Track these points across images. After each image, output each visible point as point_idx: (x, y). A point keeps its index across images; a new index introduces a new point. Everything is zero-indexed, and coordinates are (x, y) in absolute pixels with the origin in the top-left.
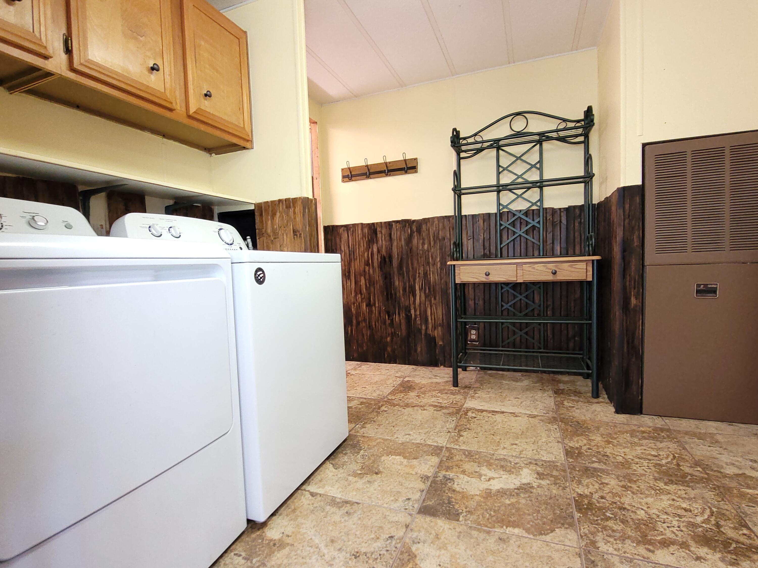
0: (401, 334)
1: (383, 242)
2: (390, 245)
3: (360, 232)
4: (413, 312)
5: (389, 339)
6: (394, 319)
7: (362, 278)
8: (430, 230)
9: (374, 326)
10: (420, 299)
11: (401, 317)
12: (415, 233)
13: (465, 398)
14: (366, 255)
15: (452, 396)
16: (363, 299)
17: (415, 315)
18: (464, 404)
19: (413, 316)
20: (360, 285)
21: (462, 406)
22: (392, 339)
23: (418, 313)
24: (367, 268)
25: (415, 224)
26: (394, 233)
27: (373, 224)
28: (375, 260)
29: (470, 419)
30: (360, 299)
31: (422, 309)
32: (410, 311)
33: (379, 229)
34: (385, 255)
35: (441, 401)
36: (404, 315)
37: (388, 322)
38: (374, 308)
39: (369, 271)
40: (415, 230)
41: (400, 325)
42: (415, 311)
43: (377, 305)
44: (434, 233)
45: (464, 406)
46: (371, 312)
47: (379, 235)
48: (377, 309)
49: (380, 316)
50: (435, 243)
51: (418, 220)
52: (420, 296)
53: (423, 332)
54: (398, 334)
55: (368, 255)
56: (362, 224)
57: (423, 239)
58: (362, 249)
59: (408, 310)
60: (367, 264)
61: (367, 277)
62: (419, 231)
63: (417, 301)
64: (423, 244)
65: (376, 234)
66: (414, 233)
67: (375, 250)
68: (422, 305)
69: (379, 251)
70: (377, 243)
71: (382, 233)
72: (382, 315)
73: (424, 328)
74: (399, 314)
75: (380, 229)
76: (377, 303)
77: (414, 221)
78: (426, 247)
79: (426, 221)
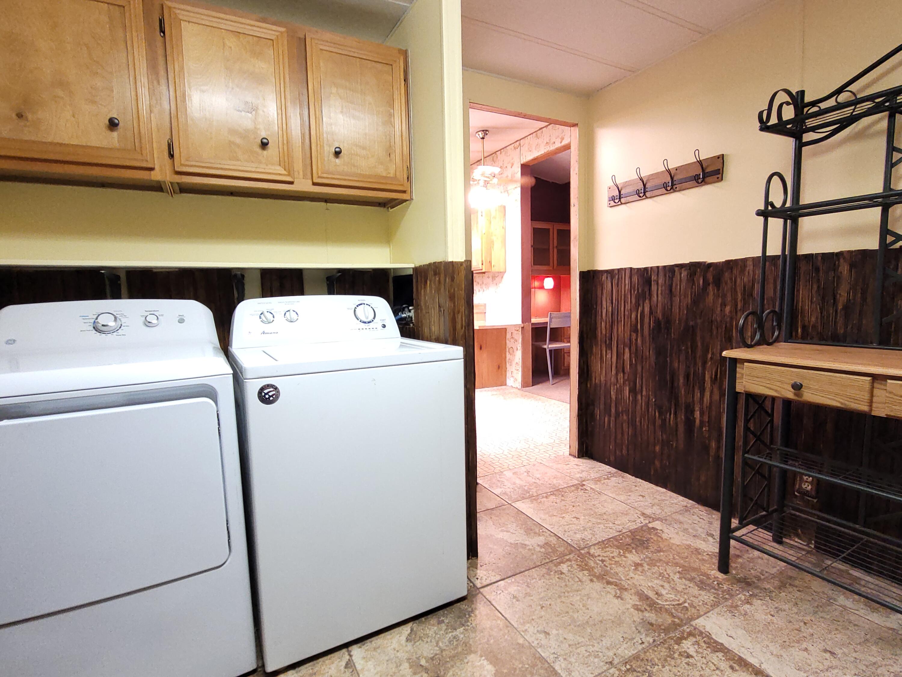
0: (676, 444)
1: (659, 298)
2: (669, 304)
3: (627, 282)
4: (697, 414)
5: (657, 448)
6: (668, 420)
7: (627, 350)
8: (738, 280)
9: (638, 424)
10: (711, 397)
11: (679, 419)
12: (711, 285)
13: (715, 605)
14: (633, 316)
15: (695, 591)
16: (626, 380)
17: (701, 422)
18: (699, 617)
19: (698, 422)
20: (624, 360)
21: (692, 619)
22: (662, 449)
23: (706, 419)
24: (634, 336)
25: (711, 269)
26: (677, 285)
27: (646, 269)
28: (646, 326)
29: (676, 655)
30: (622, 380)
31: (714, 413)
32: (693, 412)
33: (653, 278)
34: (660, 317)
35: (664, 592)
36: (683, 417)
37: (658, 422)
38: (639, 397)
39: (636, 340)
40: (711, 280)
41: (677, 430)
42: (702, 414)
43: (644, 393)
44: (744, 287)
45: (694, 623)
46: (635, 401)
47: (654, 288)
48: (644, 398)
49: (648, 410)
50: (745, 304)
51: (717, 263)
52: (712, 393)
53: (712, 452)
54: (672, 445)
55: (637, 316)
56: (631, 268)
57: (724, 296)
58: (628, 307)
59: (689, 410)
60: (635, 330)
61: (633, 348)
62: (718, 282)
63: (705, 400)
64: (724, 305)
65: (650, 285)
66: (709, 285)
67: (647, 310)
68: (713, 408)
69: (651, 312)
70: (650, 300)
71: (658, 284)
72: (650, 410)
73: (713, 444)
74: (675, 413)
75: (656, 278)
76: (644, 389)
77: (711, 265)
78: (728, 309)
79: (730, 264)
